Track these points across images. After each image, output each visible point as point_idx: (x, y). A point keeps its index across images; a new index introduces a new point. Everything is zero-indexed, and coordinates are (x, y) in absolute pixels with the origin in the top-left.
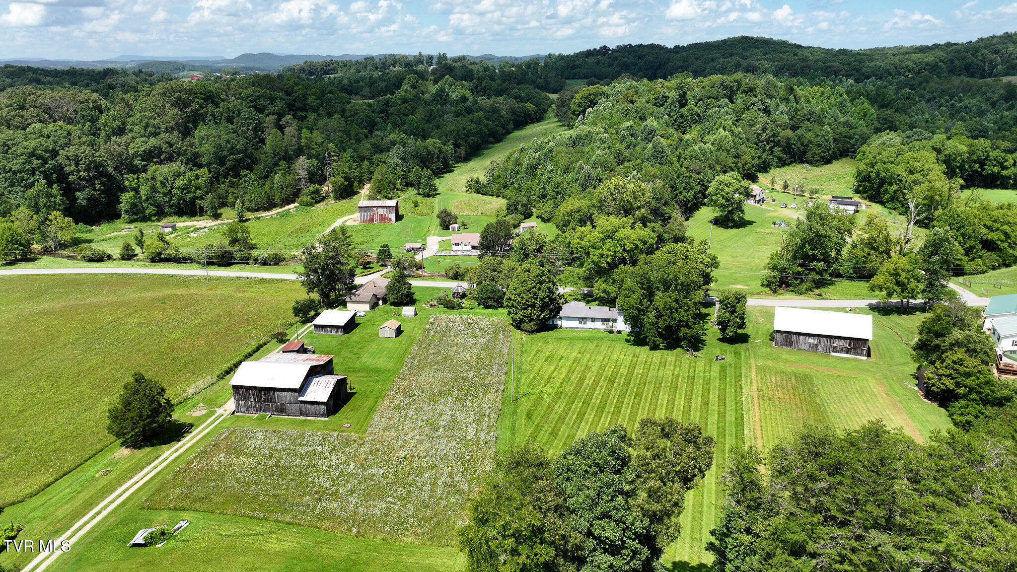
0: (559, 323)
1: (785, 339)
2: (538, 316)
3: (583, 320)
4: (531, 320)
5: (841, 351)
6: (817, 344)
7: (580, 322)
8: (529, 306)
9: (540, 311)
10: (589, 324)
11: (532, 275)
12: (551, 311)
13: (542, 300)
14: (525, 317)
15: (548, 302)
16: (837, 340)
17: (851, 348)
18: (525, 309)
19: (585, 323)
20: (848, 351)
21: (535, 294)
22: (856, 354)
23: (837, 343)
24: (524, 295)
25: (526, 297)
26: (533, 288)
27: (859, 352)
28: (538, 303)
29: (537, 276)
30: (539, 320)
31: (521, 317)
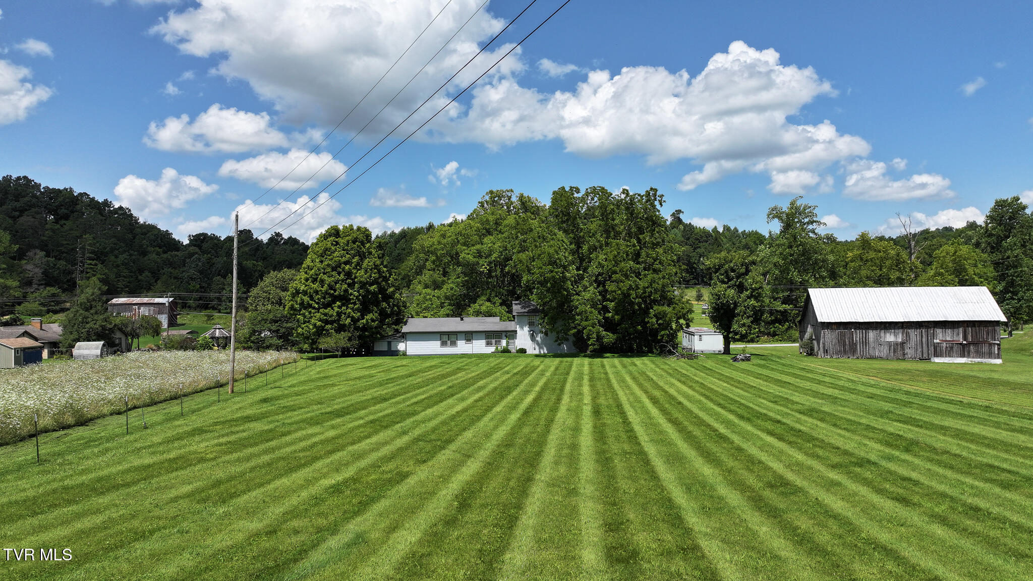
0: (401, 347)
1: (841, 341)
2: (355, 321)
3: (448, 337)
4: (341, 328)
5: (949, 353)
6: (902, 344)
7: (444, 344)
8: (335, 299)
9: (358, 310)
10: (462, 347)
11: (342, 241)
12: (383, 315)
13: (363, 285)
14: (327, 322)
15: (374, 294)
16: (939, 331)
17: (969, 344)
18: (326, 306)
19: (454, 344)
20: (963, 350)
21: (348, 274)
22: (980, 354)
23: (941, 336)
24: (325, 277)
25: (328, 280)
26: (346, 263)
27: (985, 349)
28: (354, 293)
29: (354, 242)
30: (357, 328)
31: (319, 323)
